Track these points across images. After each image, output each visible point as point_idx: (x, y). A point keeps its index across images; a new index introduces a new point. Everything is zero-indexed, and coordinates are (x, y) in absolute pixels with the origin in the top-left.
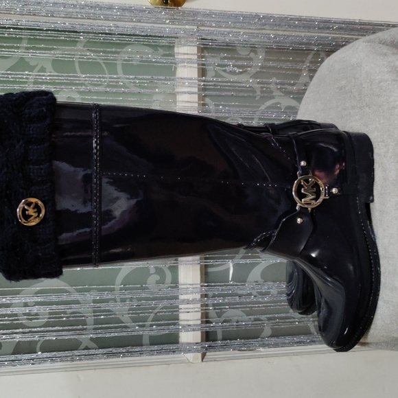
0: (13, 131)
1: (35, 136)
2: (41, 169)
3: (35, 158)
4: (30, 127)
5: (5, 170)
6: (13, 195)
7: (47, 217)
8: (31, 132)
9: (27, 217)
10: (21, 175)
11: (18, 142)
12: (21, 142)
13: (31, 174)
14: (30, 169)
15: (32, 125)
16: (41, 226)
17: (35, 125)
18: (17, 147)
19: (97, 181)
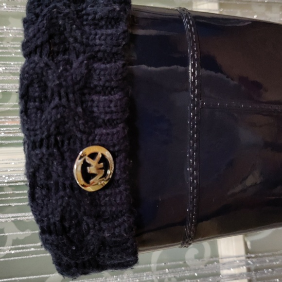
0: (71, 40)
1: (102, 48)
2: (111, 101)
3: (101, 83)
4: (96, 34)
5: (57, 100)
6: (66, 142)
7: (117, 178)
8: (98, 42)
9: (87, 177)
10: (80, 109)
11: (78, 57)
12: (81, 58)
13: (95, 109)
14: (93, 101)
15: (99, 32)
16: (108, 192)
17: (104, 31)
18: (75, 65)
19: (194, 116)
